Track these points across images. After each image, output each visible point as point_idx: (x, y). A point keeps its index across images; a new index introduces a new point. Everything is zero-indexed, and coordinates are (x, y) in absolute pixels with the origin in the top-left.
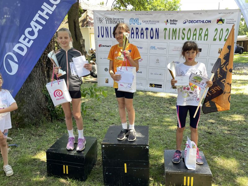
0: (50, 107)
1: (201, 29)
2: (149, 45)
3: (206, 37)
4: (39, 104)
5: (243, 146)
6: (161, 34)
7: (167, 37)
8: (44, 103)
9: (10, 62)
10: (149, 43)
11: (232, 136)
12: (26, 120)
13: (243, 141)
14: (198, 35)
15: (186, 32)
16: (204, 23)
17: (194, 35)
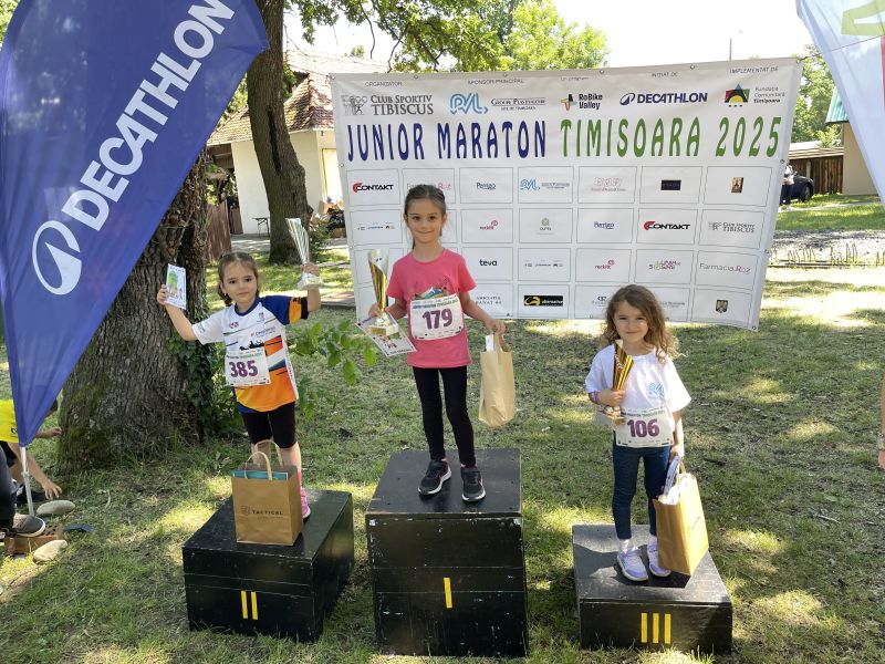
0: (195, 396)
1: (677, 121)
2: (516, 177)
3: (694, 145)
4: (156, 387)
5: (827, 502)
6: (553, 140)
7: (572, 150)
8: (173, 384)
9: (55, 252)
10: (515, 171)
11: (789, 471)
12: (116, 441)
13: (824, 485)
14: (667, 139)
15: (629, 132)
16: (685, 101)
17: (656, 139)
